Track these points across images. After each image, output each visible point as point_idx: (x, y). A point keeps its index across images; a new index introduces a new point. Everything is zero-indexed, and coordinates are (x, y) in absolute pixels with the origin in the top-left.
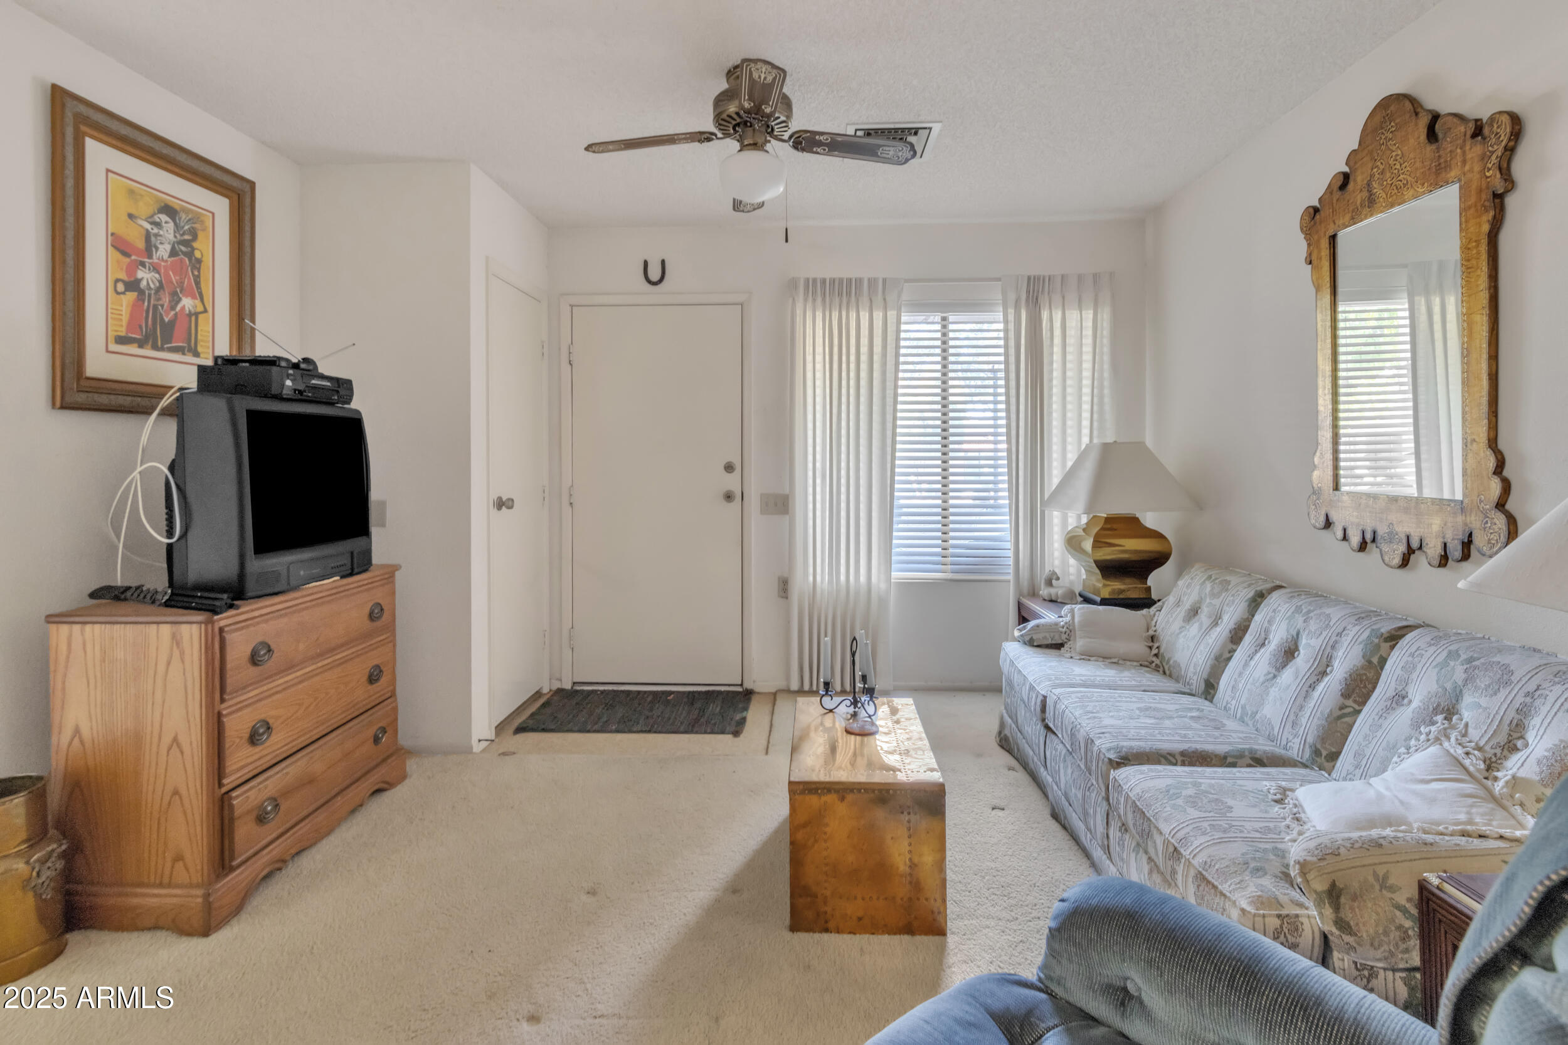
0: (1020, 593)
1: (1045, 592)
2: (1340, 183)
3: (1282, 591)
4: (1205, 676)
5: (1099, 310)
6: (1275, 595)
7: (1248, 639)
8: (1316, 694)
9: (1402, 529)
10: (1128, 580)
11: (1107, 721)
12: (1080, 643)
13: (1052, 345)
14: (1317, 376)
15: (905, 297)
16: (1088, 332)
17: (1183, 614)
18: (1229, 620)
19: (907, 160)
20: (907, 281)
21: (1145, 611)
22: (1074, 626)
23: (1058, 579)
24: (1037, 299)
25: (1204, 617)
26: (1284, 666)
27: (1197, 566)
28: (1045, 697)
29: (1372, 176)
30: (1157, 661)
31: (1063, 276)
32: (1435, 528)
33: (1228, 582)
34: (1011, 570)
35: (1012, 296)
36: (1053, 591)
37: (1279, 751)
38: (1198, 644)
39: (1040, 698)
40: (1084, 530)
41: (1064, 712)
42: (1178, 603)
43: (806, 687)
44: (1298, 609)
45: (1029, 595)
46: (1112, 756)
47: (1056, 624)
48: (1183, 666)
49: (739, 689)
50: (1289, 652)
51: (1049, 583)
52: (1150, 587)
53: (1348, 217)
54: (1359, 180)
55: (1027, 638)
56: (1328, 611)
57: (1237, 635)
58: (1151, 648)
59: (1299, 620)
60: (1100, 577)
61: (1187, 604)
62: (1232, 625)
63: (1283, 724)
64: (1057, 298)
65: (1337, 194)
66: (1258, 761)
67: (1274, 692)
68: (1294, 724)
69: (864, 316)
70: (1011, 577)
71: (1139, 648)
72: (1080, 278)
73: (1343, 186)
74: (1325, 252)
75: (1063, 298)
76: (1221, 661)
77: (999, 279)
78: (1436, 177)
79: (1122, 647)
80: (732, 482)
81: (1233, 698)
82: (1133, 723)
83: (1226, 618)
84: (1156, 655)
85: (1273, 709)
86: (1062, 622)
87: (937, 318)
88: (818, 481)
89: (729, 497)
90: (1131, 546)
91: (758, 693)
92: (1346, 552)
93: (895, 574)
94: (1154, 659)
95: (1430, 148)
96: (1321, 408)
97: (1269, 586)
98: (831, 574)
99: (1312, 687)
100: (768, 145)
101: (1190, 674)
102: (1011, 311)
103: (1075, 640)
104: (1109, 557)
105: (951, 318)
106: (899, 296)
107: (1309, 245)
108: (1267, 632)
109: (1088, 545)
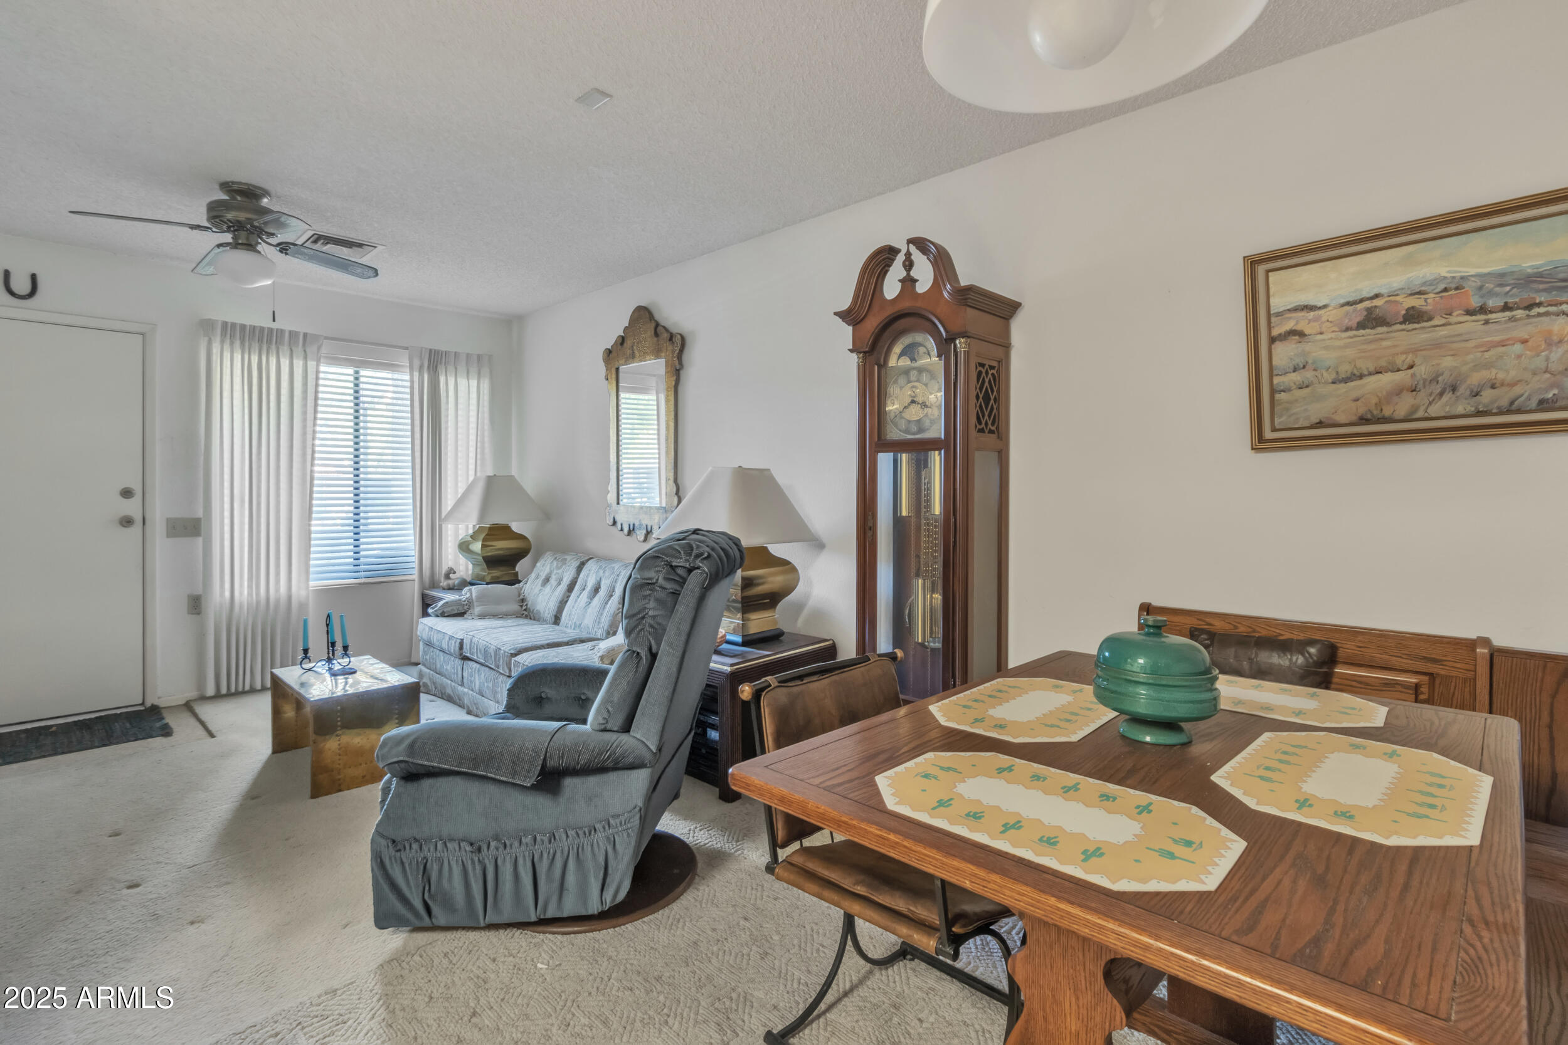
0: (423, 587)
1: (444, 583)
2: (620, 341)
3: (592, 560)
4: (554, 613)
5: (482, 382)
6: (590, 562)
7: (577, 588)
8: (608, 606)
9: (644, 522)
10: (502, 568)
11: (505, 639)
12: (477, 610)
13: (447, 403)
14: (609, 442)
15: (324, 350)
16: (474, 395)
17: (540, 582)
18: (566, 581)
19: (369, 277)
20: (327, 338)
21: (517, 585)
22: (472, 600)
23: (455, 573)
24: (436, 367)
25: (553, 582)
26: (594, 596)
27: (548, 553)
28: (462, 640)
29: (634, 343)
30: (526, 613)
31: (455, 353)
32: (656, 521)
33: (566, 559)
34: (416, 571)
35: (417, 363)
36: (450, 582)
37: (591, 636)
38: (551, 596)
39: (459, 641)
40: (471, 537)
41: (478, 642)
42: (537, 578)
43: (224, 691)
44: (600, 567)
45: (430, 588)
46: (512, 652)
47: (460, 600)
48: (542, 612)
49: (142, 708)
50: (596, 590)
51: (447, 577)
52: (517, 572)
53: (624, 360)
54: (628, 343)
55: (440, 612)
56: (613, 565)
57: (571, 588)
58: (521, 606)
59: (601, 572)
60: (485, 566)
61: (543, 576)
62: (568, 583)
63: (594, 625)
64: (451, 368)
65: (620, 347)
66: (582, 641)
67: (590, 610)
68: (599, 622)
69: (285, 363)
70: (416, 577)
71: (515, 607)
72: (468, 356)
73: (622, 344)
74: (614, 376)
75: (456, 368)
76: (563, 604)
77: (407, 348)
78: (657, 353)
79: (504, 608)
80: (132, 508)
81: (569, 620)
82: (520, 638)
83: (565, 579)
84: (525, 610)
85: (588, 621)
86: (463, 598)
87: (351, 371)
88: (236, 505)
89: (127, 522)
90: (502, 545)
91: (165, 708)
92: (622, 536)
93: (312, 583)
94: (524, 612)
95: (656, 339)
96: (611, 460)
97: (587, 558)
98: (250, 587)
99: (606, 603)
100: (259, 246)
101: (546, 615)
102: (416, 374)
103: (474, 608)
104: (489, 554)
105: (363, 372)
106: (319, 348)
107: (607, 370)
108: (586, 582)
109: (477, 547)
